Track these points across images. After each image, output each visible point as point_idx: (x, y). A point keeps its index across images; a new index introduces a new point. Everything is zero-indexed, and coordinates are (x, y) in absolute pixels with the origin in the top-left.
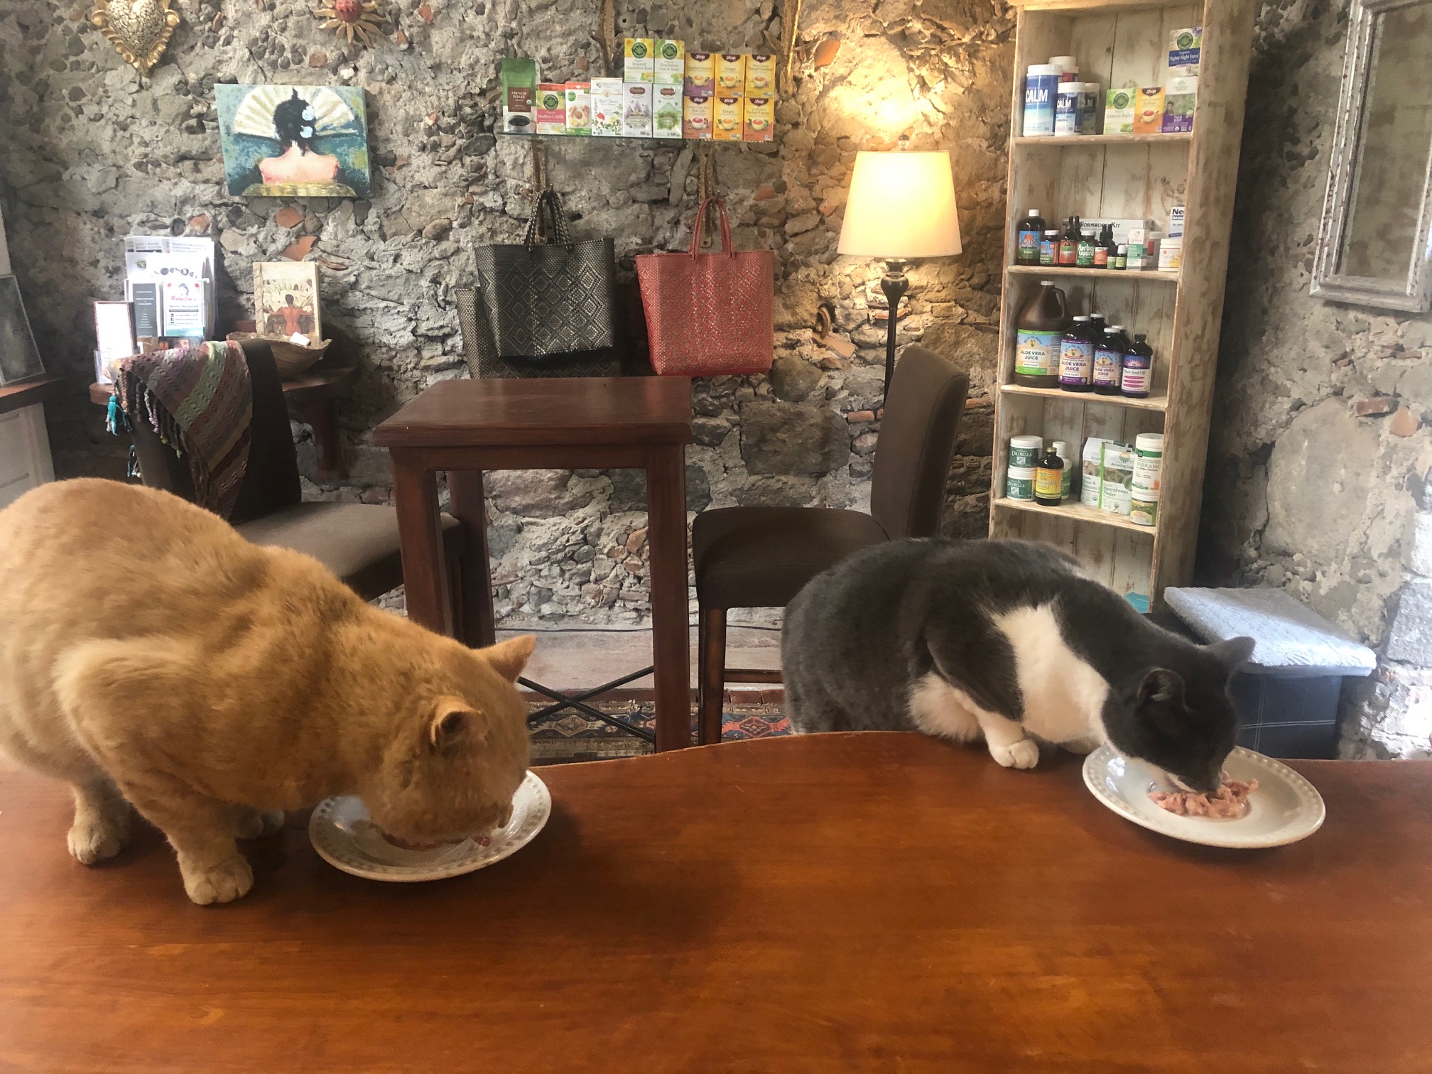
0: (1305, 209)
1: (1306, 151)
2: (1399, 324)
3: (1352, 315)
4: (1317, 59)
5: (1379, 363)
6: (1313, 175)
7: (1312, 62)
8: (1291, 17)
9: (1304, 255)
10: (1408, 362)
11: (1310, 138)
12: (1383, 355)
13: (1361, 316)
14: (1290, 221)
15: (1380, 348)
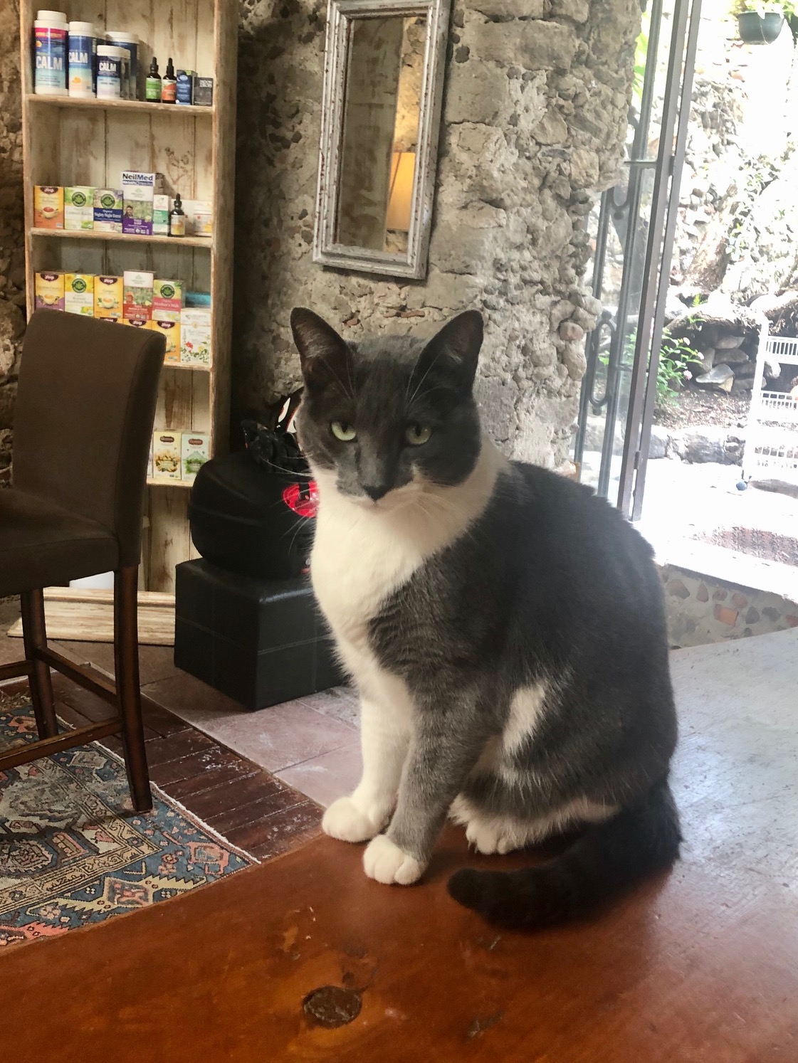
0: (296, 187)
1: (289, 135)
2: (400, 288)
3: (354, 280)
4: (291, 54)
5: (386, 322)
6: (300, 156)
7: (286, 57)
8: (259, 12)
9: (300, 227)
10: (413, 319)
11: (292, 124)
12: (388, 314)
13: (362, 281)
14: (282, 196)
15: (385, 309)
